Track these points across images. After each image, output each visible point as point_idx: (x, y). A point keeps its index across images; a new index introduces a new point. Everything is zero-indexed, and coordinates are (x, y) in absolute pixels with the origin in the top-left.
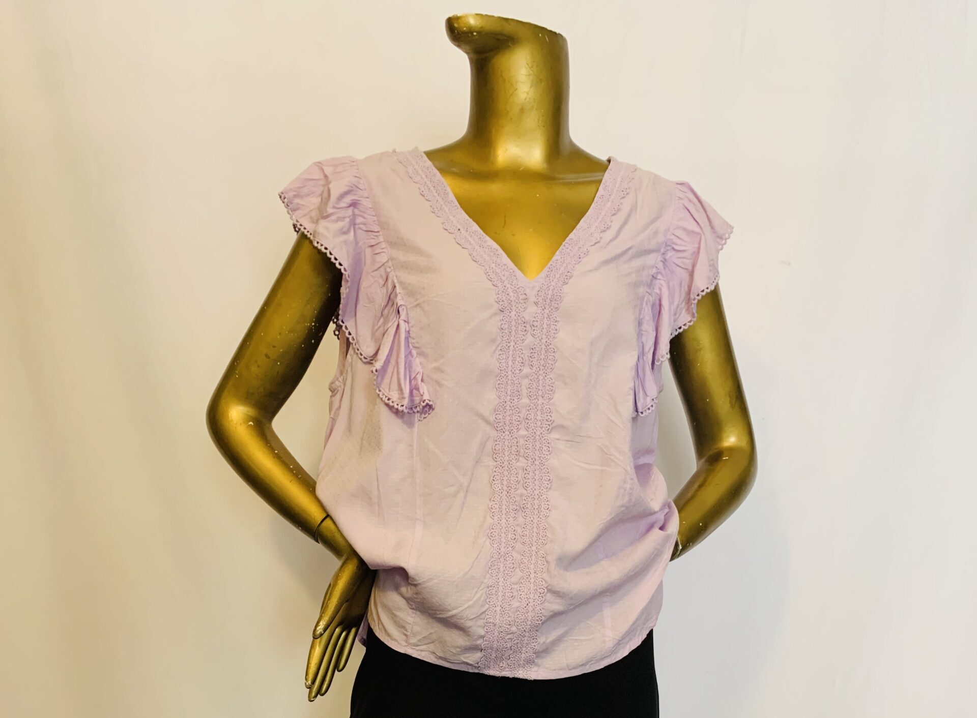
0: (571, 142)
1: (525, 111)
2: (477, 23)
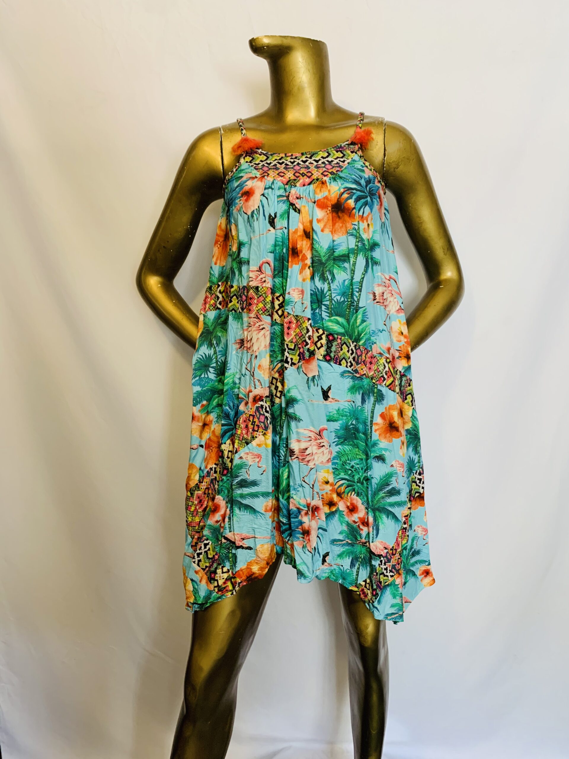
1: (301, 89)
2: (266, 41)
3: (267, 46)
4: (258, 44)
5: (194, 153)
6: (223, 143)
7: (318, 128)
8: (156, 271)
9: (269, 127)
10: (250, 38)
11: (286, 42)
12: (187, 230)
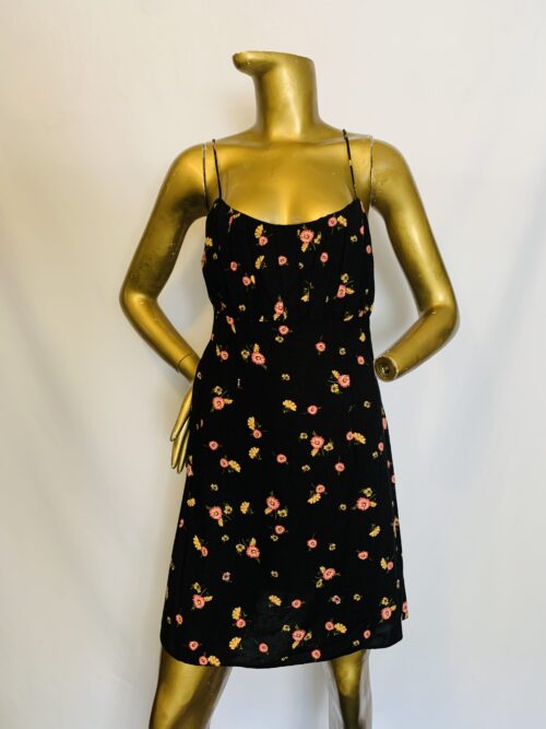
0: (319, 119)
1: (286, 106)
2: (250, 57)
3: (251, 62)
4: (241, 60)
5: (177, 170)
6: (206, 161)
7: (305, 144)
8: (140, 289)
9: (254, 144)
10: (234, 53)
11: (270, 58)
12: (170, 248)
